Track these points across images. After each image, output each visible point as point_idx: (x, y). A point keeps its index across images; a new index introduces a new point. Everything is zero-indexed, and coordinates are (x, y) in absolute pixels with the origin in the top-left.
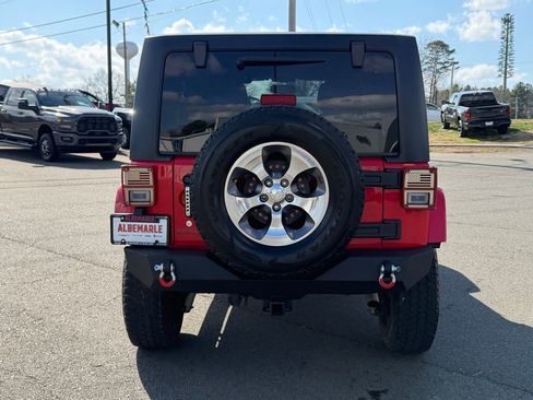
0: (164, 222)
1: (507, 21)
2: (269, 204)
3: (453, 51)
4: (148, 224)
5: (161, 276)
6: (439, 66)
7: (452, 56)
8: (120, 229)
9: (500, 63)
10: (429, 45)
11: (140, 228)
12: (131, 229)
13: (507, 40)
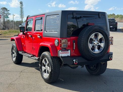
0: (69, 51)
1: (21, 3)
2: (95, 45)
3: (9, 11)
4: (66, 52)
5: (75, 62)
6: (5, 15)
7: (8, 12)
8: (61, 53)
9: (20, 14)
10: (2, 8)
11: (65, 53)
12: (63, 53)
13: (21, 8)
